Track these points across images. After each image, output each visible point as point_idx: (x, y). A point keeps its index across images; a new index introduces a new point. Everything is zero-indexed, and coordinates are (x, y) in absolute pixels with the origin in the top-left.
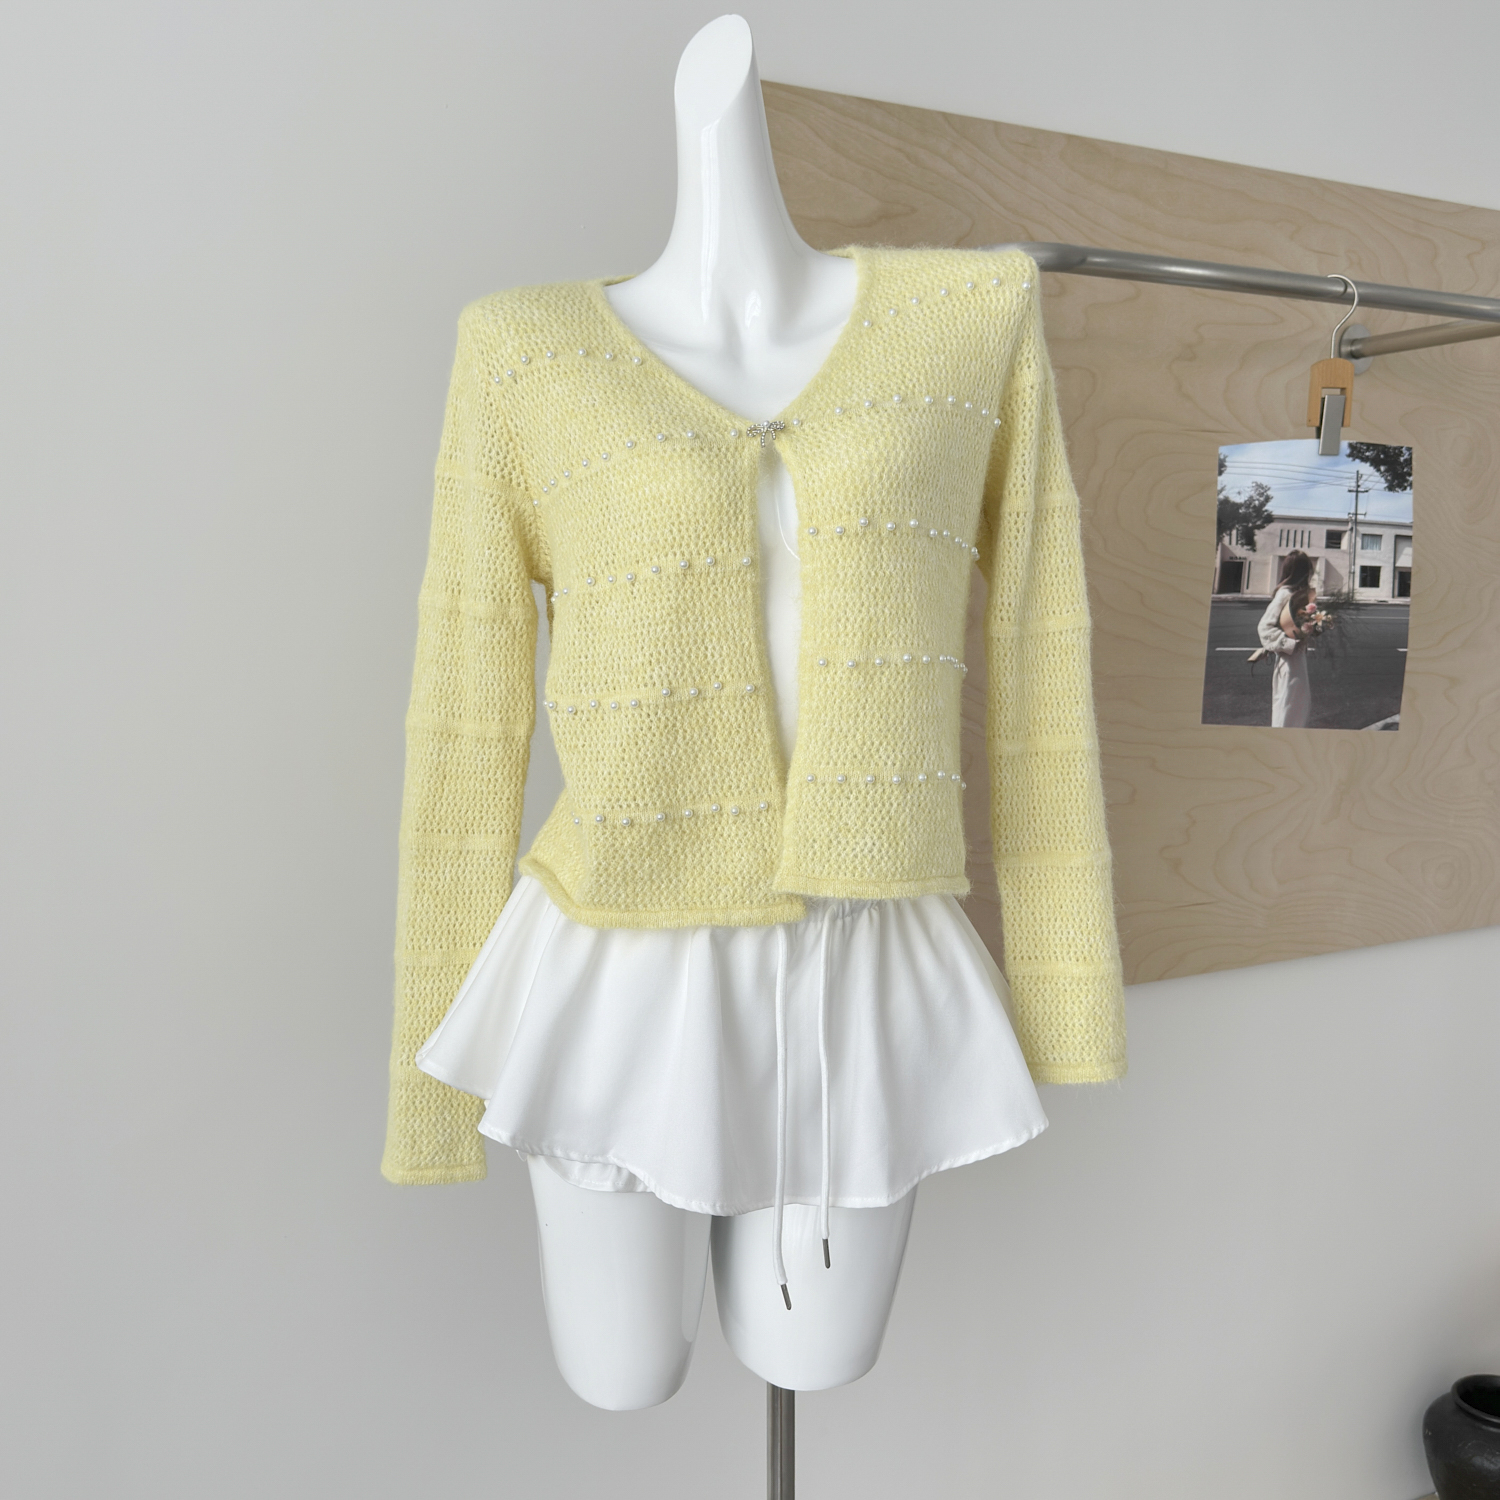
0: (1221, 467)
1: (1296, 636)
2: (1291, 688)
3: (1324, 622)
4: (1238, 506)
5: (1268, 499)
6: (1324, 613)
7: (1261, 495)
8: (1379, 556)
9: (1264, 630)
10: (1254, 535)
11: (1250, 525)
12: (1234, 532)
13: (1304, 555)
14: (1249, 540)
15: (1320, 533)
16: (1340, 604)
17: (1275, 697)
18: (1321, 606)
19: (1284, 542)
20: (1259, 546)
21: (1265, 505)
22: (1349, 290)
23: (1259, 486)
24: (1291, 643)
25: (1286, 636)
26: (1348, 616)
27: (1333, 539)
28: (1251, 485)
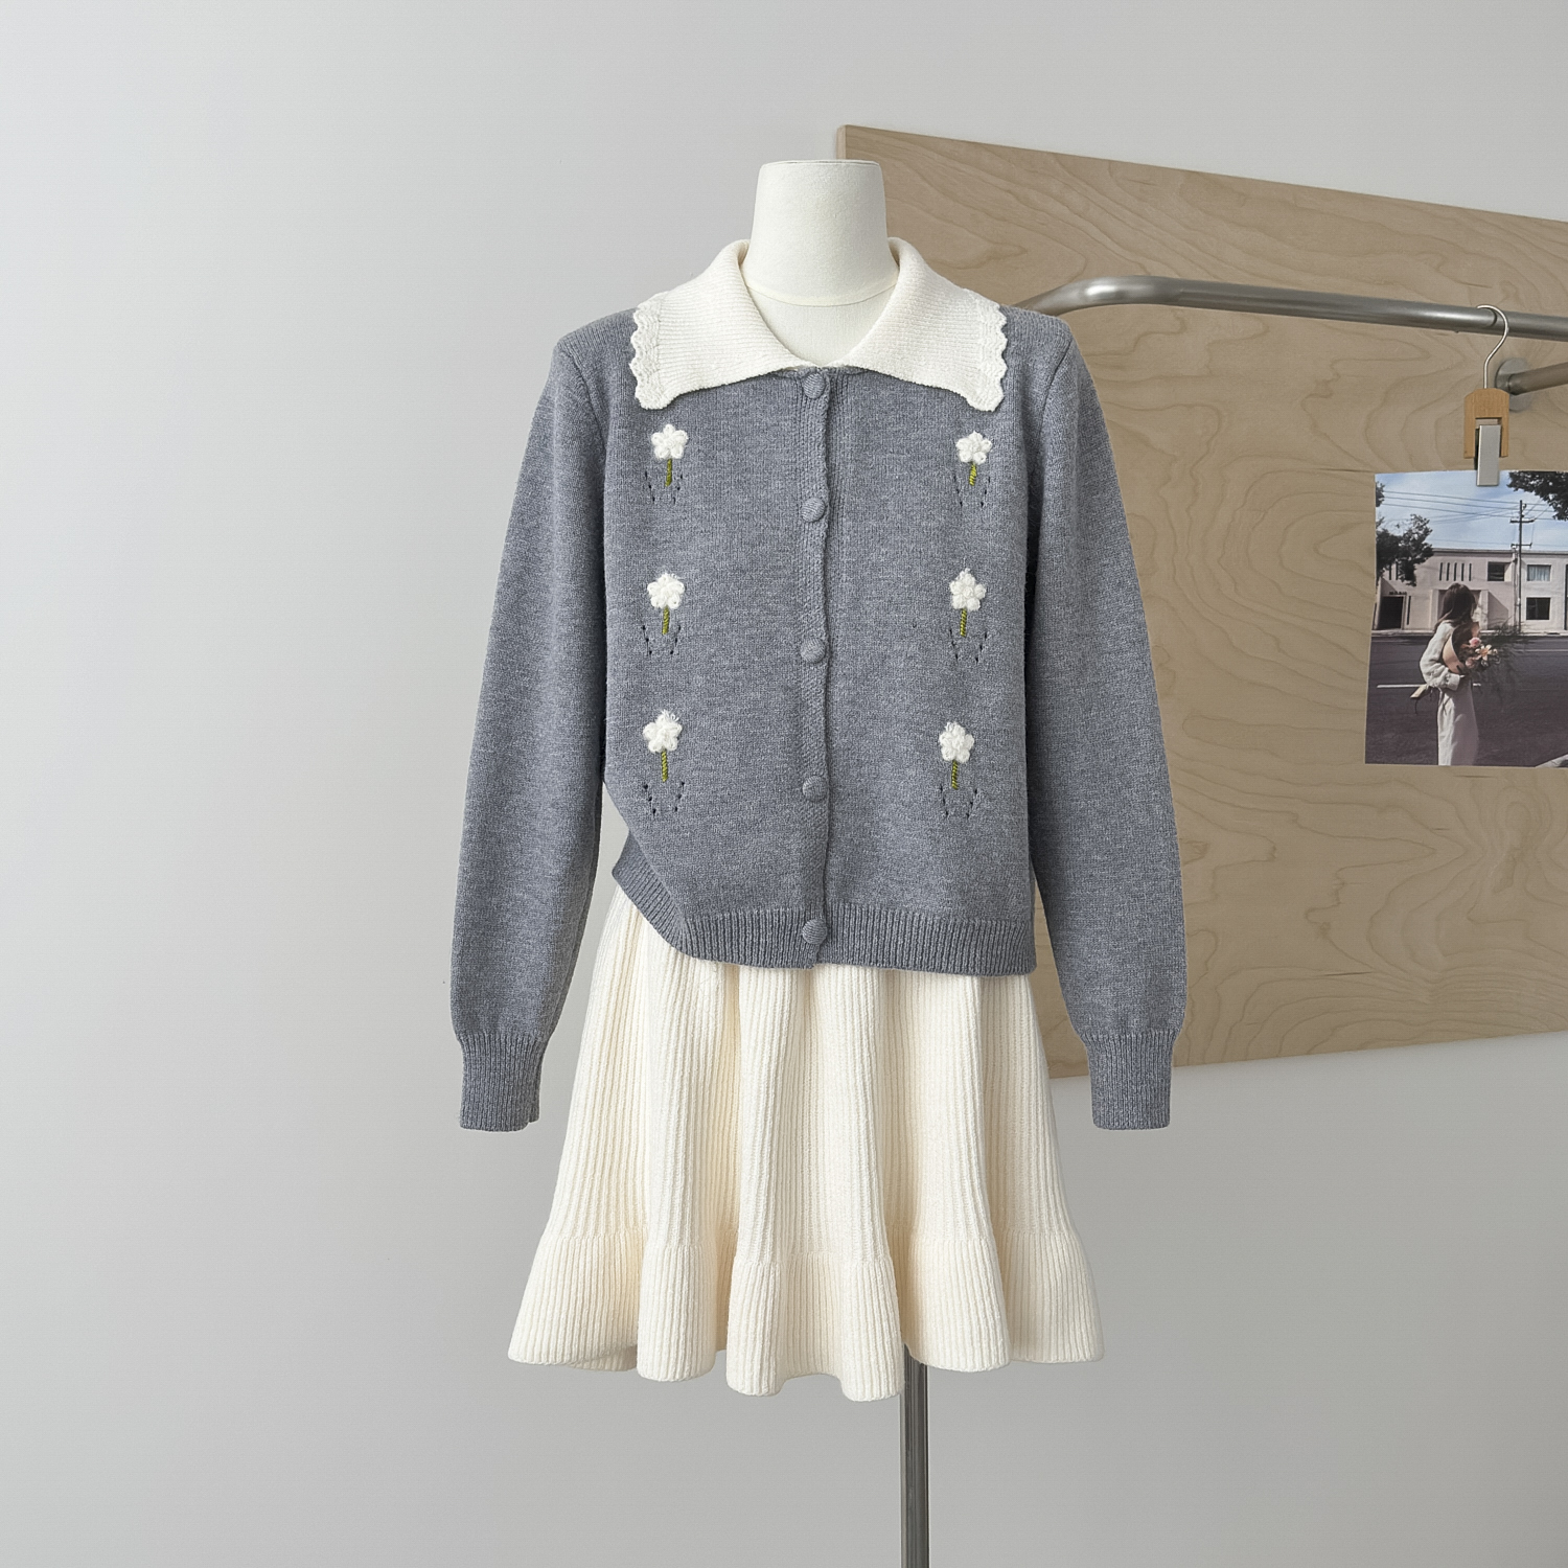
0: (1379, 497)
1: (1460, 671)
2: (1457, 725)
3: (1489, 656)
4: (1398, 539)
5: (1427, 532)
6: (1489, 647)
7: (1420, 528)
8: (1548, 587)
9: (1427, 665)
10: (1414, 569)
11: (1410, 559)
12: (1394, 566)
13: (1465, 587)
14: (1408, 574)
15: (1481, 566)
16: (1506, 637)
17: (1439, 735)
18: (1485, 640)
19: (1444, 576)
20: (1418, 580)
21: (1424, 539)
22: (1499, 319)
23: (1418, 519)
24: (1455, 678)
25: (1450, 671)
26: (1515, 649)
27: (1496, 572)
28: (1410, 518)
